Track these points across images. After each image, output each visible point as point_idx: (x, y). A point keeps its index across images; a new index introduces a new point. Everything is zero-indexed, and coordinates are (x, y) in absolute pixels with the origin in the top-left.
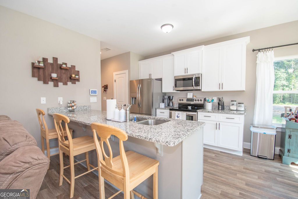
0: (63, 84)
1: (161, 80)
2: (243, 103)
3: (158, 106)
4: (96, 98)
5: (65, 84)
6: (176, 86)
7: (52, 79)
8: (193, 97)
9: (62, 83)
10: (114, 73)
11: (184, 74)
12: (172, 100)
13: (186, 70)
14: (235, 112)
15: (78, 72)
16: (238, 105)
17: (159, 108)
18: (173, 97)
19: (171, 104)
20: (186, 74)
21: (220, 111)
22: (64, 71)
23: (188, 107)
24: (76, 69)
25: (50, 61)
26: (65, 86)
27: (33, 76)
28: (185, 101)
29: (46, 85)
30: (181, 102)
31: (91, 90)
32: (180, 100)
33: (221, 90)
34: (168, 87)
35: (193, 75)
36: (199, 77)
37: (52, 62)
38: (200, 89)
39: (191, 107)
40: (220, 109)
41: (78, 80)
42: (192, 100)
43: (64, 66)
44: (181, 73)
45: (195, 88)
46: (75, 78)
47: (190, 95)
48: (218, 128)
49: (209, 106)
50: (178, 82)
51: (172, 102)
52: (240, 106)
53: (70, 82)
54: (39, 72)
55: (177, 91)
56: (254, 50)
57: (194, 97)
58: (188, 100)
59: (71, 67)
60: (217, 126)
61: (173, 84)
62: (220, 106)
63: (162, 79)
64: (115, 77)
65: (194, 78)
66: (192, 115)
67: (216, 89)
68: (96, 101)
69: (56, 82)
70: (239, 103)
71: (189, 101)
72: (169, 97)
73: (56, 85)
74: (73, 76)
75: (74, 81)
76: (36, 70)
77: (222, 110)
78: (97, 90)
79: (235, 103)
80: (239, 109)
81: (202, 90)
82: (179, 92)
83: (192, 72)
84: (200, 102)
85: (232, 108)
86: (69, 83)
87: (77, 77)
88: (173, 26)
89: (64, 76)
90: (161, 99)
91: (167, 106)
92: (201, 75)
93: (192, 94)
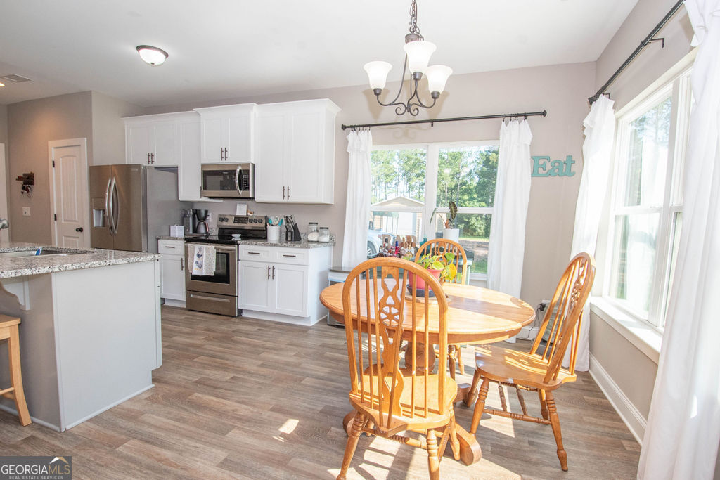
1: (174, 170)
2: (327, 228)
3: (167, 233)
6: (205, 187)
8: (247, 215)
10: (52, 144)
11: (218, 161)
12: (205, 219)
13: (224, 152)
16: (320, 231)
17: (169, 237)
18: (206, 212)
19: (202, 230)
20: (224, 162)
21: (289, 243)
23: (233, 235)
28: (230, 223)
30: (225, 224)
32: (222, 219)
33: (286, 200)
34: (190, 189)
35: (237, 165)
36: (248, 171)
38: (251, 196)
40: (289, 239)
42: (243, 220)
44: (214, 159)
45: (242, 194)
47: (242, 210)
48: (271, 277)
49: (273, 233)
50: (209, 178)
51: (205, 224)
52: (322, 234)
55: (210, 198)
56: (344, 127)
57: (249, 214)
58: (238, 219)
60: (270, 273)
61: (199, 182)
62: (289, 234)
63: (177, 167)
64: (53, 154)
65: (238, 170)
66: (227, 252)
67: (278, 198)
70: (321, 228)
71: (238, 223)
72: (196, 213)
77: (292, 240)
79: (314, 227)
80: (322, 239)
81: (257, 199)
82: (221, 201)
83: (235, 158)
84: (258, 225)
85: (313, 237)
88: (167, 55)
90: (177, 215)
91: (191, 232)
92: (254, 165)
93: (245, 206)
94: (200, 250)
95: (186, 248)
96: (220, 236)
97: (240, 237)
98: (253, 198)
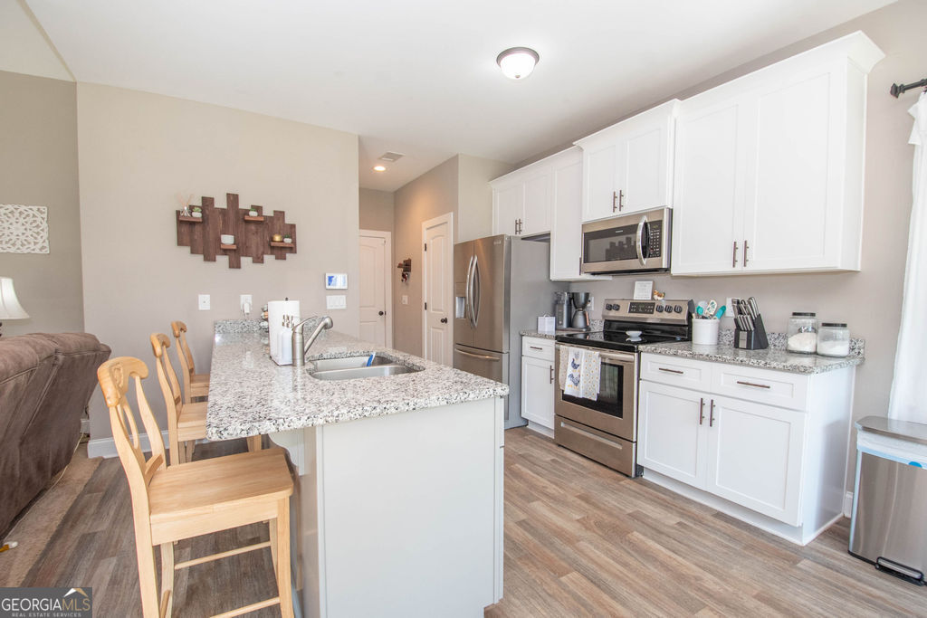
0: (254, 262)
1: (545, 238)
2: (844, 325)
3: (534, 327)
4: (344, 297)
5: (259, 260)
6: (587, 258)
7: (226, 251)
8: (653, 298)
9: (250, 259)
11: (608, 214)
12: (584, 306)
13: (618, 198)
14: (807, 361)
15: (293, 226)
16: (822, 330)
17: (536, 333)
18: (587, 295)
19: (580, 322)
20: (618, 213)
21: (742, 355)
22: (253, 227)
23: (628, 333)
24: (288, 221)
25: (221, 203)
26: (258, 266)
27: (180, 243)
28: (624, 313)
29: (210, 265)
30: (613, 314)
31: (327, 275)
32: (609, 307)
33: (739, 268)
34: (566, 264)
35: (639, 215)
36: (660, 223)
37: (225, 206)
38: (664, 265)
39: (640, 333)
40: (743, 344)
41: (292, 249)
42: (646, 307)
43: (253, 214)
44: (599, 211)
45: (647, 263)
46: (281, 245)
47: (643, 290)
48: (706, 421)
49: (705, 332)
50: (592, 243)
51: (584, 315)
52: (826, 338)
53: (272, 254)
54: (192, 233)
55: (594, 274)
56: (897, 90)
57: (656, 297)
58: (636, 307)
59: (272, 215)
60: (706, 413)
61: (578, 252)
62: (743, 335)
63: (549, 234)
64: (426, 237)
65: (641, 224)
66: (620, 364)
67: (722, 266)
68: (344, 307)
69: (235, 256)
70: (825, 325)
71: (637, 312)
72: (573, 298)
73: (235, 264)
74: (277, 238)
75: (281, 252)
76: (185, 229)
77: (748, 348)
78: (346, 275)
79: (809, 321)
80: (826, 348)
81: (674, 271)
82: (609, 278)
83: (638, 203)
84: (673, 317)
85: (795, 343)
86: (269, 258)
87: (288, 241)
89: (255, 241)
90: (547, 301)
91: (565, 326)
92: (671, 211)
93: (649, 285)
94: (577, 356)
95: (557, 351)
96: (607, 334)
97: (641, 336)
98: (667, 270)
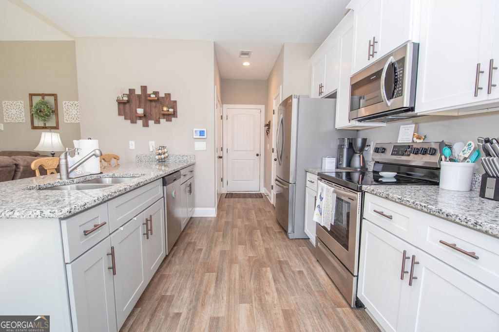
0: (155, 123)
3: (319, 166)
4: (205, 143)
5: (157, 122)
6: (352, 106)
7: (140, 118)
8: (413, 141)
9: (153, 122)
13: (372, 46)
15: (175, 102)
18: (364, 140)
22: (154, 104)
24: (173, 99)
25: (138, 92)
26: (157, 125)
27: (120, 114)
28: (387, 156)
29: (134, 125)
30: (381, 156)
31: (194, 130)
35: (385, 58)
36: (402, 61)
37: (140, 93)
38: (407, 105)
39: (395, 174)
41: (174, 115)
42: (405, 150)
43: (153, 96)
45: (392, 104)
46: (167, 113)
47: (406, 134)
50: (356, 93)
51: (360, 157)
53: (164, 118)
54: (124, 109)
57: (415, 140)
58: (397, 149)
59: (164, 96)
63: (337, 92)
64: (274, 105)
68: (205, 149)
69: (145, 120)
71: (397, 154)
72: (352, 143)
73: (146, 125)
74: (165, 109)
75: (169, 117)
76: (122, 106)
78: (205, 130)
81: (418, 110)
86: (163, 121)
87: (171, 110)
89: (155, 111)
91: (344, 165)
93: (411, 128)
94: (322, 190)
95: (318, 185)
97: (395, 177)
98: (412, 109)
